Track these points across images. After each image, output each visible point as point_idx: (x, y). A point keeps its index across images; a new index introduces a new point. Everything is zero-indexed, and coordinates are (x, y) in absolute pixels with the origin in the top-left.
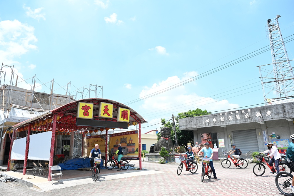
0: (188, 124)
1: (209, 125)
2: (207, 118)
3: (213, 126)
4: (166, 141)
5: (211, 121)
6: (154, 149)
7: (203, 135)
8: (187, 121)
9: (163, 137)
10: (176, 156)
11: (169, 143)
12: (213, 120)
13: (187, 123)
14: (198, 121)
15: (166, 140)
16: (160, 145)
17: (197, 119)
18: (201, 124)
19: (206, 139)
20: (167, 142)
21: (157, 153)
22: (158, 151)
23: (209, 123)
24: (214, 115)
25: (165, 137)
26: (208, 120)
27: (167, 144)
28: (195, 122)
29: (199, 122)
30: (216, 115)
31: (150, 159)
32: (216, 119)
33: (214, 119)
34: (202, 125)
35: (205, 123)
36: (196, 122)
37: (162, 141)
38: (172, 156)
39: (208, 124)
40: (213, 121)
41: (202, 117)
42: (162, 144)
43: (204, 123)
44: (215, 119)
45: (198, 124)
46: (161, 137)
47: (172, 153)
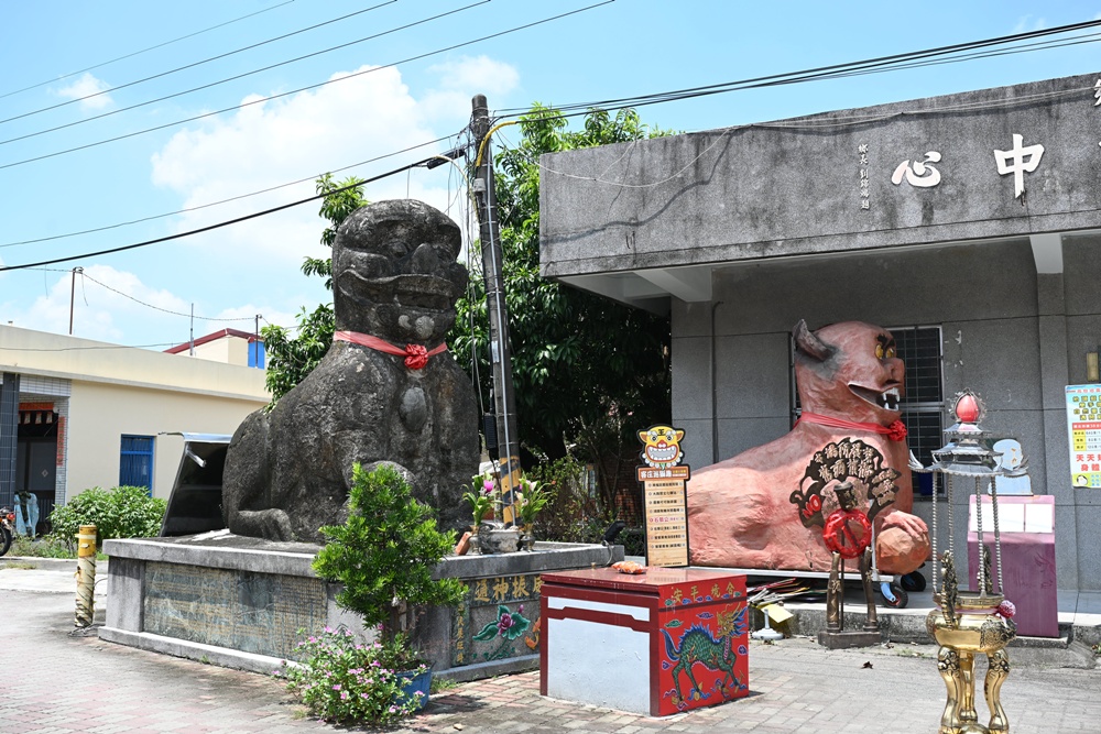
0: (652, 209)
1: (938, 216)
2: (909, 142)
3: (994, 228)
4: (403, 382)
5: (973, 175)
6: (233, 480)
7: (829, 336)
8: (644, 176)
9: (361, 327)
10: (556, 603)
11: (438, 411)
12: (1000, 156)
13: (644, 199)
14: (790, 175)
15: (400, 367)
16: (310, 438)
17: (780, 157)
18: (823, 205)
19: (871, 385)
20: (413, 396)
21: (272, 532)
22: (280, 515)
23: (929, 201)
24: (1010, 100)
25: (393, 333)
26: (920, 168)
27: (412, 424)
28: (750, 190)
29: (808, 189)
30: (1049, 103)
31: (168, 610)
32: (1037, 151)
33: (1010, 147)
34: (842, 227)
35: (889, 204)
36: (766, 193)
37: (354, 385)
38: (482, 594)
39: (928, 210)
40: (989, 178)
41: (848, 130)
42: (344, 424)
43: (864, 193)
44: (1018, 151)
45: (793, 214)
46: (342, 336)
47: (489, 546)
